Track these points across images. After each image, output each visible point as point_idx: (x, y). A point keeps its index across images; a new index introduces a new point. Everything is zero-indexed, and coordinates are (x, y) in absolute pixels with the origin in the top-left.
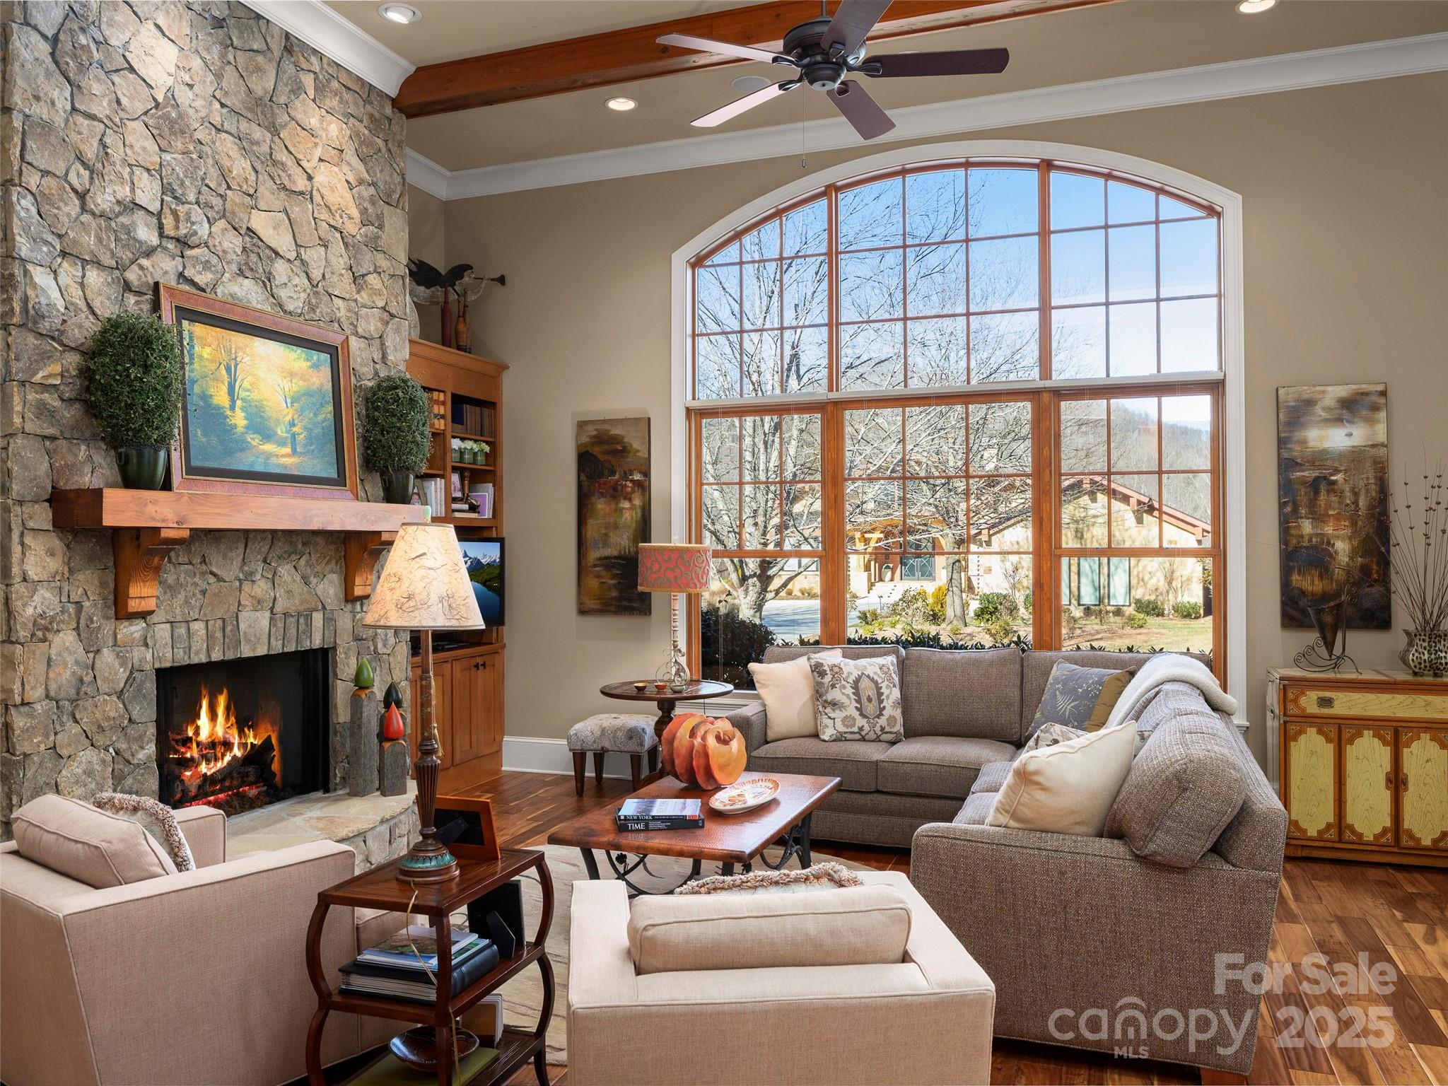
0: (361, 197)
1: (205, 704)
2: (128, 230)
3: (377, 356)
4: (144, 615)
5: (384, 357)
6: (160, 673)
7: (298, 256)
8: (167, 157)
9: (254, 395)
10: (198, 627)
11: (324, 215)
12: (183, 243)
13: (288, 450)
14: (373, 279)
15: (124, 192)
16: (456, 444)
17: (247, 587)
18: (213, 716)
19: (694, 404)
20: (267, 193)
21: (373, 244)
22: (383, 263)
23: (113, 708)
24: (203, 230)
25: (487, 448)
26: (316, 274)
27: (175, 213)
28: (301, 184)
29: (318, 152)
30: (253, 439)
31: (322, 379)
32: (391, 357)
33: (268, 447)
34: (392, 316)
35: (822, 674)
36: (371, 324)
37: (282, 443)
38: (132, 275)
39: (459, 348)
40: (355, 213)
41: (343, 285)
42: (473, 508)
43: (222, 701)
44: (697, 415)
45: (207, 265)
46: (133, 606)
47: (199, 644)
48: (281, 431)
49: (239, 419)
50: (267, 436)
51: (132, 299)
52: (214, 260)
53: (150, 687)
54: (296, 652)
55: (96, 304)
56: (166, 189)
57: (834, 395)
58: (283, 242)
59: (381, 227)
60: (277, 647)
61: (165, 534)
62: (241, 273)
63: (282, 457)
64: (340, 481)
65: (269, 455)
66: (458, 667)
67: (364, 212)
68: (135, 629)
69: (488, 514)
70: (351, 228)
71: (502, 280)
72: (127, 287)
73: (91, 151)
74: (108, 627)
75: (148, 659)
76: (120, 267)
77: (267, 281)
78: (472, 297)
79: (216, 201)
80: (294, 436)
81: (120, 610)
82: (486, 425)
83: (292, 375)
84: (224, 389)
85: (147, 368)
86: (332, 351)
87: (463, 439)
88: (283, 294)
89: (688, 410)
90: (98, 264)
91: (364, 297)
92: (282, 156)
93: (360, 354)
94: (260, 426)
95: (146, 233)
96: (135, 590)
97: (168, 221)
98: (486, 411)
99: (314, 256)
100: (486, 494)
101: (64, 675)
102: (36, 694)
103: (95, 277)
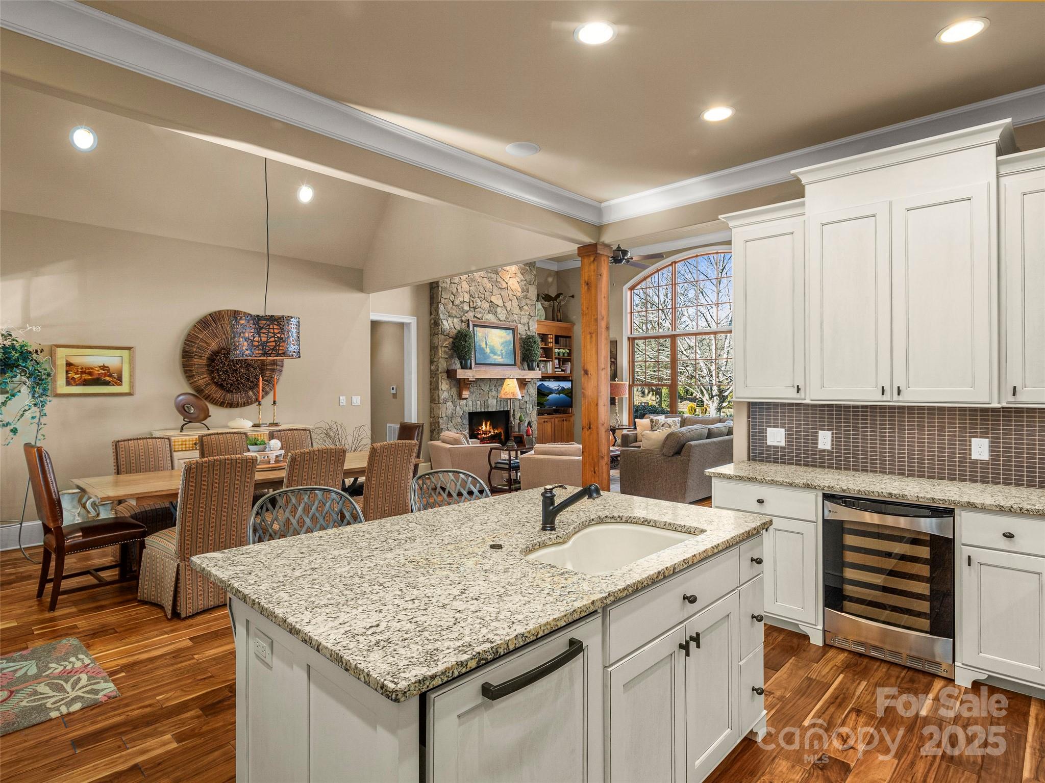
0: (522, 285)
1: (483, 422)
2: (462, 308)
3: (527, 329)
4: (466, 399)
5: (529, 329)
6: (469, 413)
7: (504, 305)
8: (471, 288)
9: (492, 344)
10: (478, 402)
11: (511, 293)
12: (475, 308)
13: (500, 357)
14: (526, 308)
15: (461, 299)
16: (557, 350)
17: (490, 393)
19: (632, 336)
20: (496, 291)
21: (526, 297)
22: (528, 301)
23: (459, 420)
24: (479, 304)
25: (568, 351)
26: (509, 309)
27: (473, 301)
28: (504, 285)
29: (509, 276)
30: (491, 355)
31: (510, 337)
32: (531, 329)
33: (495, 357)
34: (531, 316)
35: (653, 422)
36: (525, 320)
37: (499, 356)
38: (463, 318)
39: (558, 321)
40: (520, 290)
41: (516, 311)
42: (563, 371)
44: (631, 340)
45: (480, 312)
46: (464, 396)
47: (479, 406)
48: (499, 353)
49: (488, 350)
50: (495, 354)
51: (463, 324)
52: (482, 311)
53: (467, 416)
54: (504, 411)
55: (456, 327)
56: (471, 296)
57: (674, 333)
58: (500, 303)
59: (528, 292)
60: (498, 409)
61: (470, 380)
62: (489, 313)
63: (499, 359)
64: (515, 365)
65: (496, 359)
66: (557, 420)
67: (522, 289)
68: (464, 402)
69: (568, 372)
70: (519, 294)
71: (573, 296)
72: (462, 321)
73: (454, 292)
74: (458, 401)
75: (466, 409)
76: (461, 317)
77: (495, 314)
78: (563, 303)
79: (483, 296)
80: (502, 353)
81: (460, 397)
82: (568, 344)
83: (502, 337)
84: (484, 343)
85: (466, 342)
86: (513, 329)
87: (559, 349)
88: (500, 316)
89: (629, 338)
90: (456, 317)
91: (523, 313)
92: (499, 279)
93: (522, 329)
94: (493, 352)
95: (466, 308)
96: (464, 393)
97: (471, 304)
98: (568, 339)
99: (508, 305)
100: (568, 366)
101: (449, 412)
102: (444, 415)
103: (455, 320)
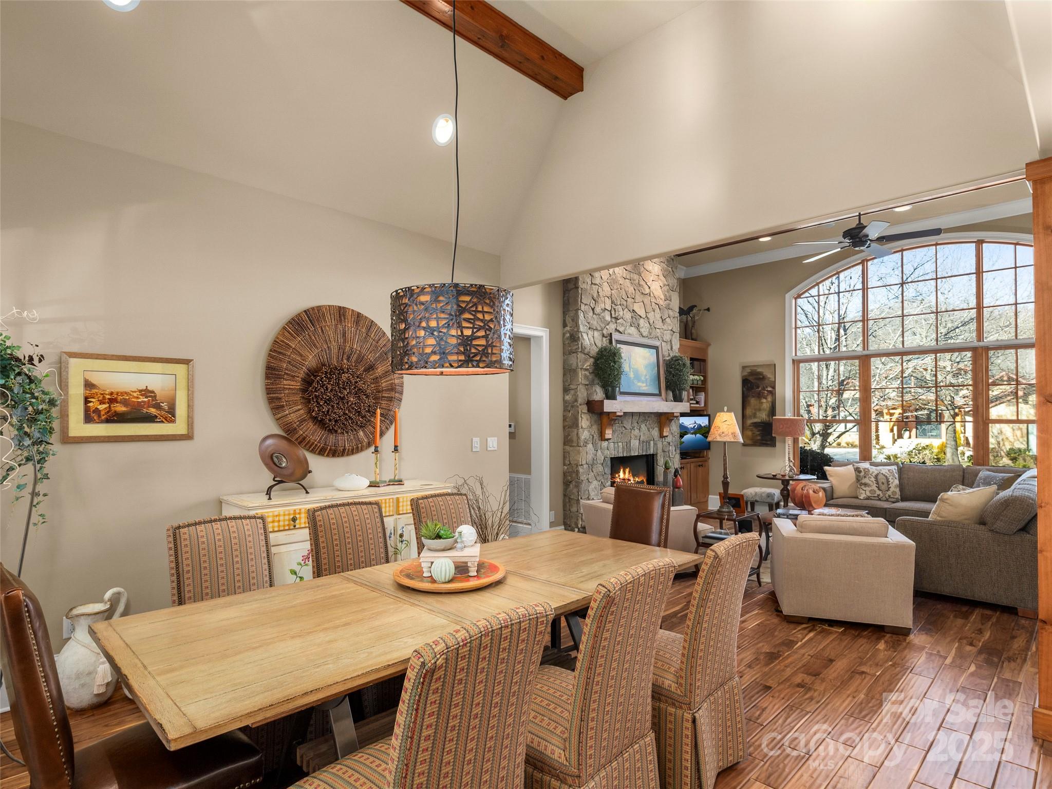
0: (664, 291)
1: (622, 470)
2: (604, 318)
3: (669, 348)
4: (608, 440)
5: (672, 348)
6: (612, 458)
7: (646, 316)
8: (613, 291)
9: (636, 366)
10: (620, 444)
11: (653, 300)
12: (616, 319)
13: (645, 385)
14: (668, 320)
15: (603, 306)
16: (692, 377)
17: (632, 432)
18: (624, 473)
19: (796, 358)
20: (639, 297)
21: (668, 308)
22: (671, 313)
23: (600, 468)
24: (621, 313)
25: (702, 378)
26: (651, 322)
27: (615, 309)
28: (647, 291)
29: (652, 279)
30: (635, 381)
31: (654, 359)
32: (674, 348)
33: (640, 384)
34: (674, 332)
35: (860, 472)
36: (667, 337)
37: (643, 383)
38: (605, 332)
39: (692, 339)
40: (662, 297)
41: (659, 324)
42: (697, 403)
43: (627, 470)
44: (796, 363)
45: (622, 325)
46: (607, 436)
47: (621, 450)
48: (643, 378)
49: (632, 375)
50: (639, 381)
51: (604, 339)
52: (624, 323)
53: (609, 463)
54: (646, 455)
55: (596, 343)
56: (612, 302)
57: (866, 352)
58: (643, 314)
59: (670, 300)
60: (641, 453)
61: (618, 414)
62: (631, 326)
63: (644, 387)
64: (660, 395)
65: (640, 387)
66: (692, 465)
67: (665, 296)
68: (605, 444)
69: (703, 405)
70: (661, 303)
71: (708, 310)
72: (603, 336)
73: (595, 295)
74: (600, 442)
75: (607, 453)
76: (602, 330)
77: (638, 327)
78: (697, 318)
79: (625, 303)
80: (646, 380)
81: (602, 438)
82: (702, 370)
83: (645, 358)
84: (628, 365)
85: (615, 362)
86: (656, 348)
87: (693, 375)
88: (642, 330)
89: (793, 361)
90: (597, 329)
91: (665, 327)
92: (642, 283)
93: (665, 348)
94: (637, 377)
95: (608, 318)
96: (607, 431)
97: (613, 312)
98: (702, 363)
99: (651, 315)
100: (702, 396)
101: (590, 457)
102: (584, 462)
103: (596, 334)
